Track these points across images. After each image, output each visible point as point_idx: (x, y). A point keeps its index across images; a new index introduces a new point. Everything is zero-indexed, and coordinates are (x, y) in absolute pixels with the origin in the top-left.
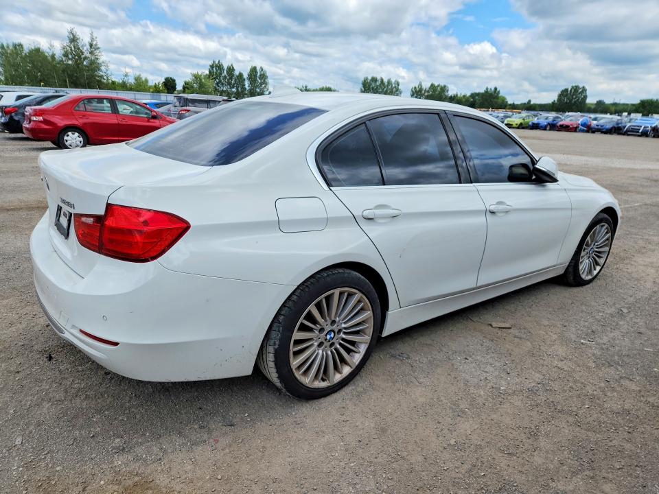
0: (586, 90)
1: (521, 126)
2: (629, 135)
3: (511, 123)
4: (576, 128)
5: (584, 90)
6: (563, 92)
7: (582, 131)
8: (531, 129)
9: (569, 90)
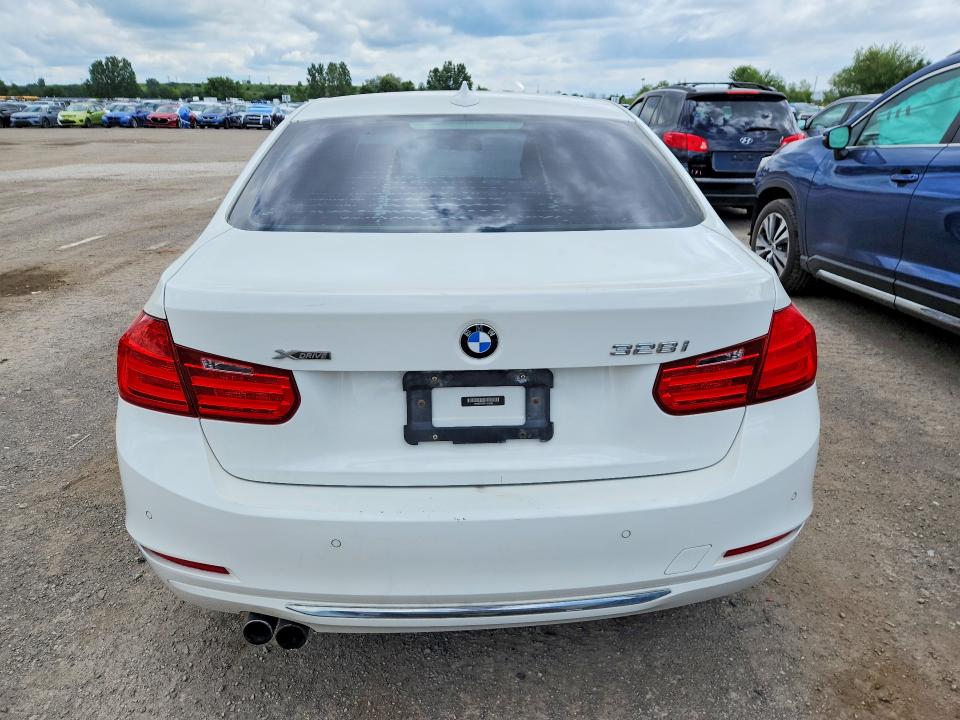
0: (130, 65)
1: (88, 124)
2: (248, 128)
3: (71, 119)
4: (177, 122)
5: (127, 64)
6: (94, 66)
7: (186, 126)
8: (109, 127)
9: (103, 63)
